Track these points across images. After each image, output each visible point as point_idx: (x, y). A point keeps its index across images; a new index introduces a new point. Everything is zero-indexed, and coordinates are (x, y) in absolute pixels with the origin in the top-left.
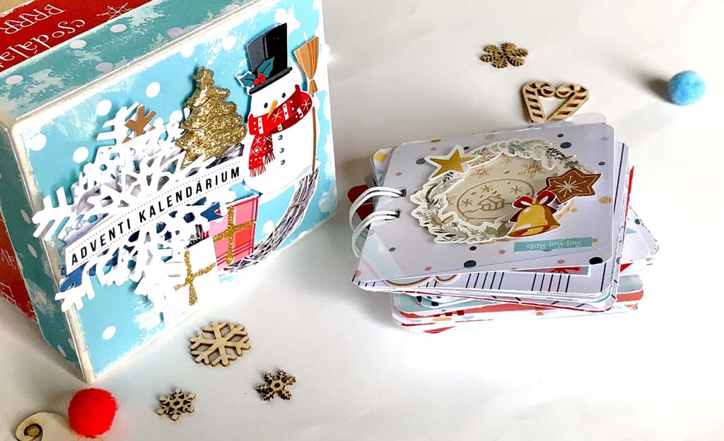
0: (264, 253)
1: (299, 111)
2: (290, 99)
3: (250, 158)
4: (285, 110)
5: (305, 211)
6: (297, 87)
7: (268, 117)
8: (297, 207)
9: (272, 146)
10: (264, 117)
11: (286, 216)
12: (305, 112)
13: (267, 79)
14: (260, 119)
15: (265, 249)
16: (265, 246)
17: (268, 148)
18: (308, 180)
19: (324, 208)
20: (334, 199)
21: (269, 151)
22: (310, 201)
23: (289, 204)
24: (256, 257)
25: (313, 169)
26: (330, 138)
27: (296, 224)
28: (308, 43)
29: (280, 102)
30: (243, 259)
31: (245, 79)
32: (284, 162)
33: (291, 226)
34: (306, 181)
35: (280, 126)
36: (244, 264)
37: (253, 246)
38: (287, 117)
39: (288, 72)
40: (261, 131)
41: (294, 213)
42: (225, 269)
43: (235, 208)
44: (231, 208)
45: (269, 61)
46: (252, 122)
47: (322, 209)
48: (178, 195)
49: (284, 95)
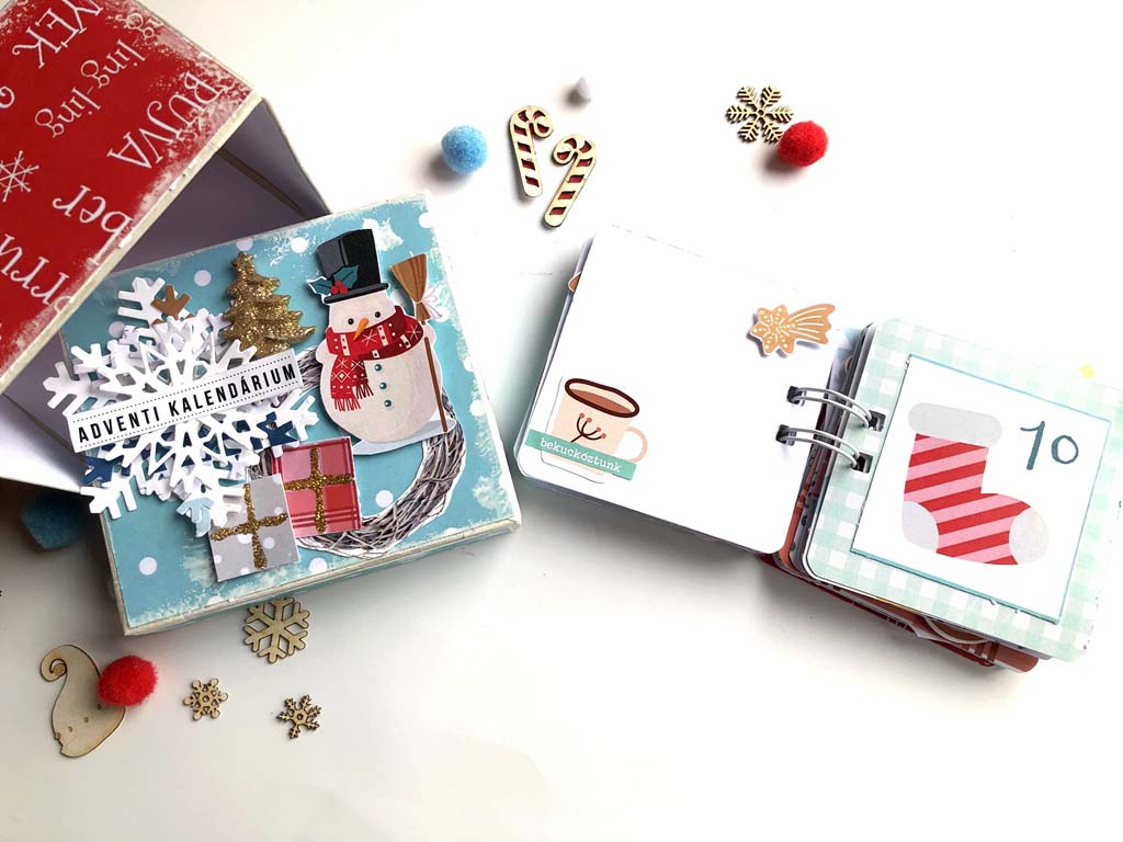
0: (382, 537)
1: (404, 338)
2: (389, 320)
3: (332, 383)
4: (382, 333)
5: (449, 494)
6: (397, 308)
7: (356, 337)
8: (432, 484)
9: (365, 375)
10: (349, 335)
11: (414, 491)
12: (414, 342)
13: (349, 290)
14: (343, 337)
15: (383, 531)
16: (383, 527)
17: (359, 376)
18: (447, 448)
19: (483, 501)
20: (502, 493)
21: (362, 380)
22: (455, 481)
23: (418, 476)
24: (368, 539)
25: (445, 428)
26: (478, 398)
27: (434, 511)
28: (410, 260)
29: (373, 321)
30: (345, 534)
31: (318, 284)
32: (389, 403)
33: (424, 511)
34: (444, 449)
35: (375, 352)
36: (348, 543)
37: (358, 518)
38: (385, 342)
39: (382, 289)
40: (346, 352)
41: (429, 492)
42: (314, 537)
43: (319, 450)
44: (313, 448)
45: (350, 269)
46: (332, 338)
47: (480, 501)
48: (220, 393)
49: (378, 315)
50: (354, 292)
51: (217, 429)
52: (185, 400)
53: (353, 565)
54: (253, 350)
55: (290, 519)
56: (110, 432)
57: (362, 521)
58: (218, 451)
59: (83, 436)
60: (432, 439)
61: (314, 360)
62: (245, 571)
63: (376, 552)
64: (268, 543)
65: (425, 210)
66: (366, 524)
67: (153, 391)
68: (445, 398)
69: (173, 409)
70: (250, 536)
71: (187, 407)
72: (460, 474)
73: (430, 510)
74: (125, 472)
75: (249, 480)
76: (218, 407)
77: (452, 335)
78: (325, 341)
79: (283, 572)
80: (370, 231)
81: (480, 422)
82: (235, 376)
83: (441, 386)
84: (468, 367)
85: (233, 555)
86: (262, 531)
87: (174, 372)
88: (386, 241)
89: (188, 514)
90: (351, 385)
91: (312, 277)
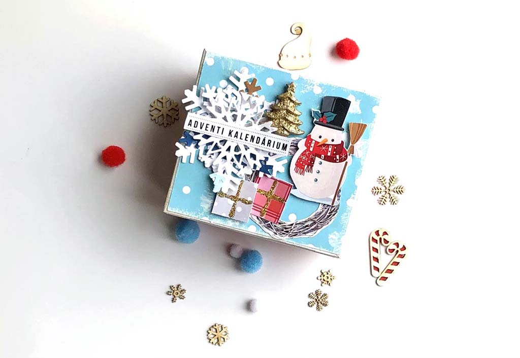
0: (283, 232)
1: (338, 157)
2: (335, 145)
3: (299, 159)
4: (330, 149)
5: (319, 231)
6: (342, 141)
7: (319, 145)
8: (315, 223)
9: (313, 163)
10: (317, 143)
11: (306, 222)
12: (341, 161)
13: (327, 123)
14: (314, 142)
15: (285, 230)
16: (286, 228)
17: (311, 162)
18: (329, 211)
19: (331, 242)
20: (340, 243)
21: (311, 165)
22: (324, 227)
23: (311, 217)
24: (277, 230)
25: (333, 204)
26: (353, 198)
27: (309, 234)
28: (359, 124)
29: (329, 142)
30: (269, 222)
31: (316, 113)
32: (316, 180)
33: (306, 231)
34: (327, 212)
35: (323, 156)
36: (269, 227)
37: (278, 219)
38: (329, 154)
39: (341, 130)
40: (311, 149)
41: (311, 225)
42: (257, 217)
43: (278, 183)
44: (276, 181)
45: (333, 114)
46: (309, 139)
47: (329, 241)
48: (252, 138)
49: (333, 140)
50: (329, 125)
51: (243, 152)
52: (237, 133)
53: (266, 236)
54: (276, 129)
55: (253, 204)
56: (201, 128)
57: (279, 221)
58: (238, 160)
59: (190, 124)
60: (324, 205)
61: (297, 144)
62: (224, 215)
63: (278, 237)
64: (239, 209)
65: (378, 105)
66: (280, 223)
67: (227, 121)
68: (340, 190)
69: (230, 133)
70: (233, 202)
71: (236, 136)
72: (327, 225)
73: (308, 233)
74: (197, 146)
75: (244, 179)
76: (249, 143)
77: (358, 166)
78: (305, 139)
79: (238, 224)
80: (350, 102)
81: (348, 208)
82: (262, 135)
83: (341, 186)
84: (356, 183)
85: (223, 206)
86: (238, 203)
87: (239, 118)
88: (354, 110)
89: (213, 180)
90: (306, 164)
91: (315, 108)
